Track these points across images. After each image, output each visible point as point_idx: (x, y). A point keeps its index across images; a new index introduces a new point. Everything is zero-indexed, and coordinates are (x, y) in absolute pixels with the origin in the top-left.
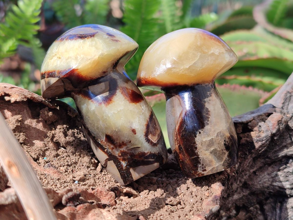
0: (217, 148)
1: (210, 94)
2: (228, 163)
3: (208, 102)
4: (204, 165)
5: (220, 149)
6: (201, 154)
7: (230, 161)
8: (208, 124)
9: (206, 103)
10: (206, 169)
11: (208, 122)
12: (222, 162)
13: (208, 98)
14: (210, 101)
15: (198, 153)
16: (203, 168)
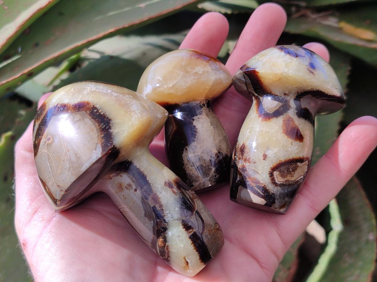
0: (203, 164)
1: (199, 112)
2: (215, 179)
3: (196, 120)
4: (191, 181)
5: (206, 165)
6: (188, 170)
7: (217, 177)
8: (194, 141)
9: (195, 121)
10: (194, 185)
11: (195, 139)
12: (209, 178)
13: (197, 116)
14: (199, 118)
15: (185, 169)
16: (190, 184)
